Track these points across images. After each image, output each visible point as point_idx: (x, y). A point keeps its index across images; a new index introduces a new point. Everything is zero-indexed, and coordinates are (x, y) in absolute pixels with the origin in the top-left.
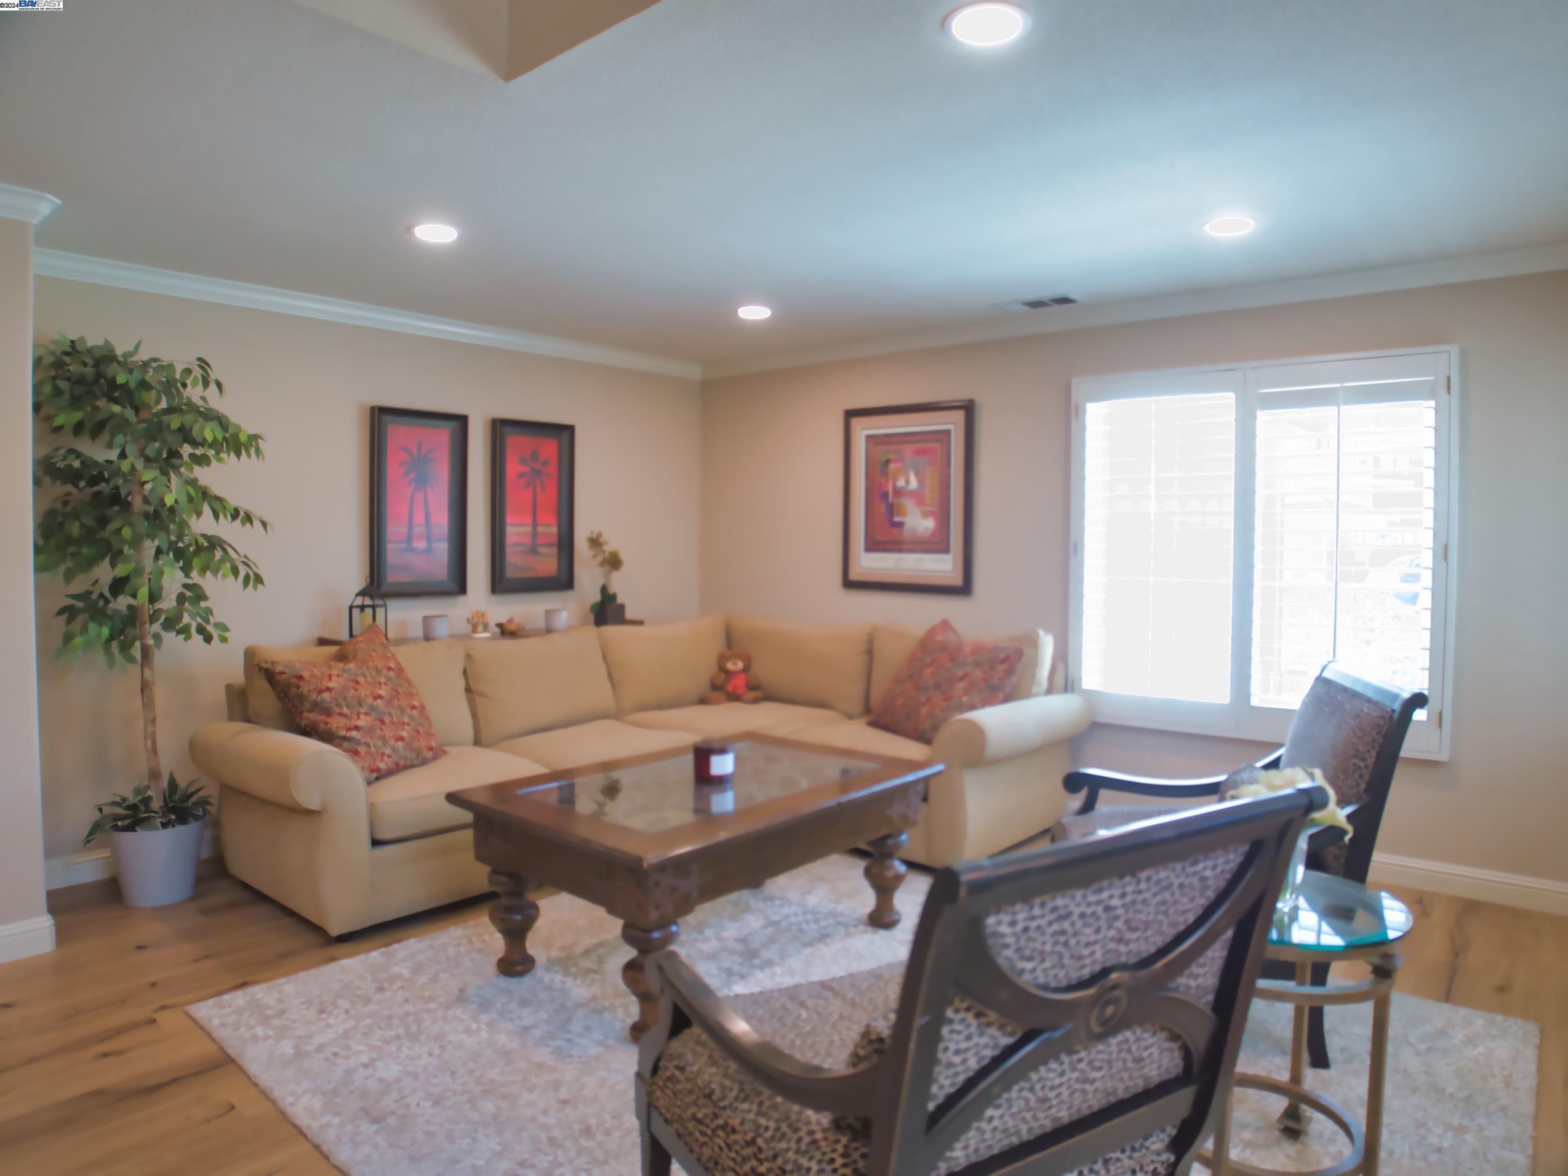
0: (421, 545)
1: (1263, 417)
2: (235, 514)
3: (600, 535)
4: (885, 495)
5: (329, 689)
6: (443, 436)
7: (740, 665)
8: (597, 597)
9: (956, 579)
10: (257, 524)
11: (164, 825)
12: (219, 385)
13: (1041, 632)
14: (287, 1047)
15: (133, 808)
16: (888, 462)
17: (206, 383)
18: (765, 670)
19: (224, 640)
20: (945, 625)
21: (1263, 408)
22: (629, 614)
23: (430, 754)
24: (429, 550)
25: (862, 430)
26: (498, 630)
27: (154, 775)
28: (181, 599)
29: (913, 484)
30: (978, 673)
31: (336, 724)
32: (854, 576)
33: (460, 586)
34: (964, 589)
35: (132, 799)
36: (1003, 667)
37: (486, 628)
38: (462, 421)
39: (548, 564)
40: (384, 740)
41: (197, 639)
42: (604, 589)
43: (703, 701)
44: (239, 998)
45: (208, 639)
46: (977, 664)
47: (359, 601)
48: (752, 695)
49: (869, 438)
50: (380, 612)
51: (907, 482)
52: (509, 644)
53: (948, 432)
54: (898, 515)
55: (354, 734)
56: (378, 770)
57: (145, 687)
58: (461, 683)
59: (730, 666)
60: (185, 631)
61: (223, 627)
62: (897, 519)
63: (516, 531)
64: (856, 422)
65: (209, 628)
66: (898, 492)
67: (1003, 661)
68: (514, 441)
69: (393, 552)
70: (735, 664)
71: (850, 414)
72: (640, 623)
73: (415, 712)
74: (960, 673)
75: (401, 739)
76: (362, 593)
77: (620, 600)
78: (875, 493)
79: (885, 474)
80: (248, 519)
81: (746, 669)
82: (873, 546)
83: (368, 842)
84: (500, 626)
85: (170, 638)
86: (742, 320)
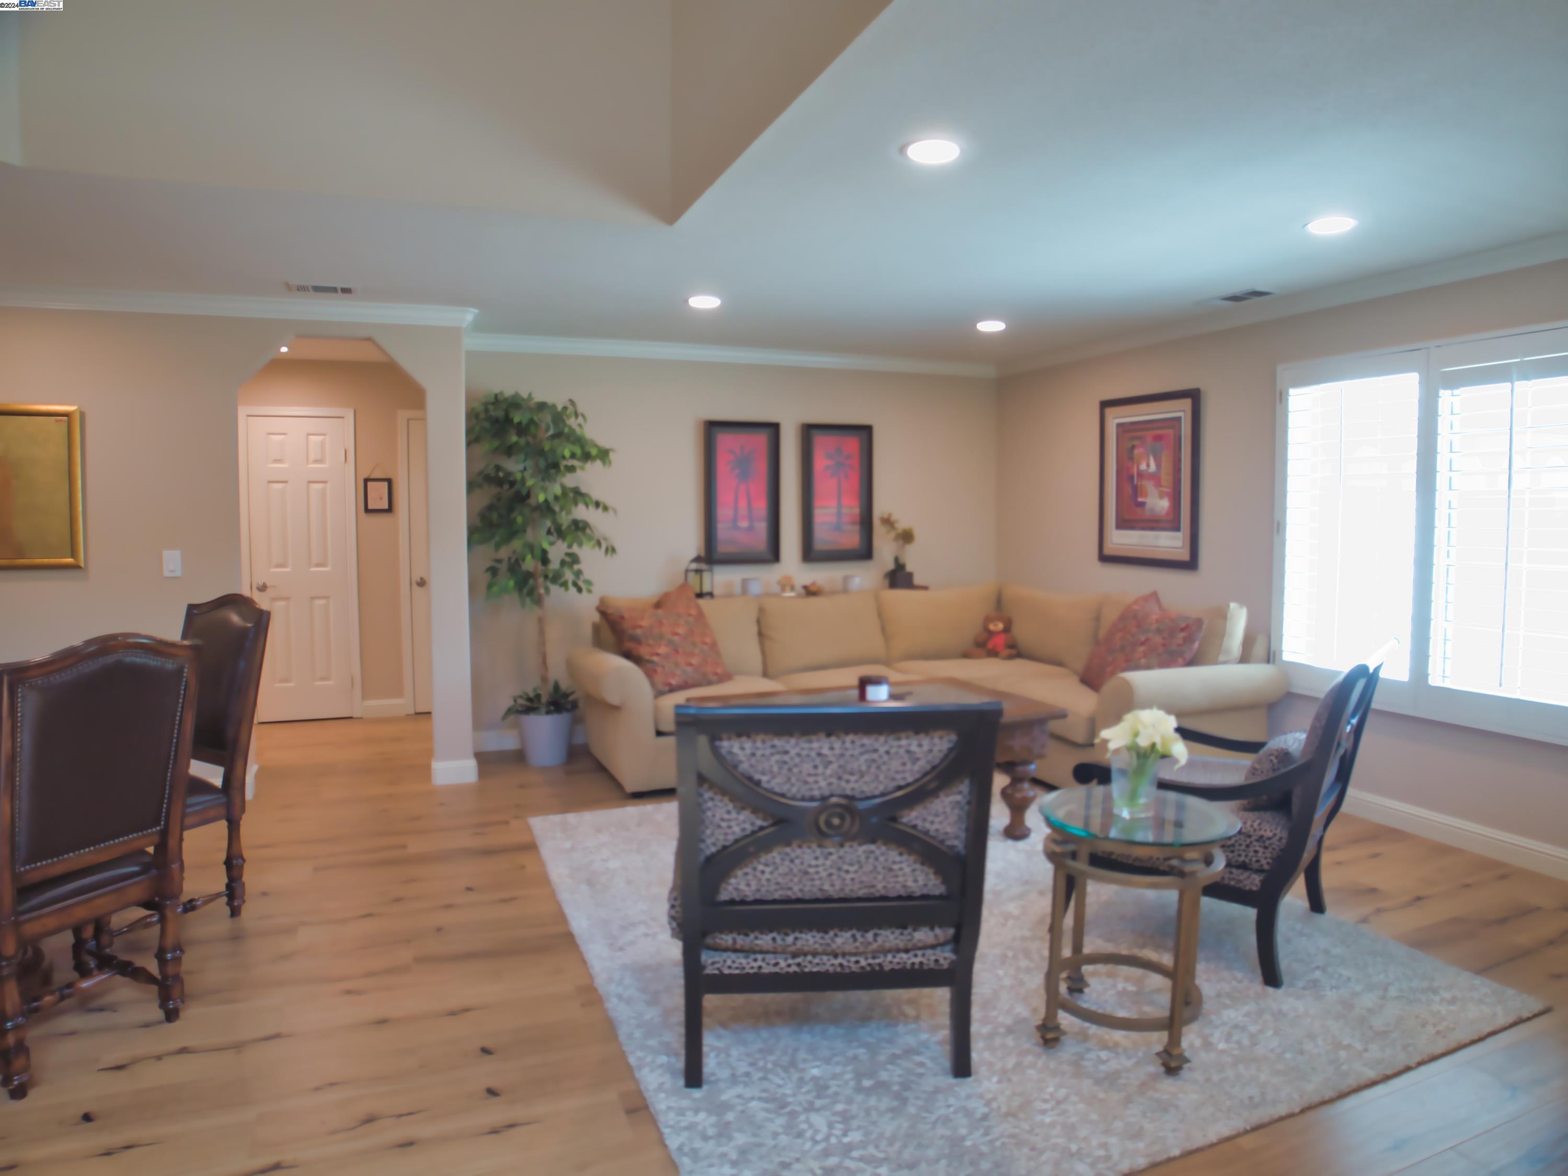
0: (744, 524)
1: (1445, 396)
2: (597, 504)
3: (890, 515)
4: (1132, 478)
5: (640, 627)
6: (761, 439)
7: (1000, 626)
8: (891, 566)
9: (1184, 555)
10: (611, 511)
11: (548, 712)
12: (583, 416)
13: (1233, 605)
14: (568, 845)
15: (530, 700)
16: (1133, 447)
17: (576, 415)
18: (1023, 632)
19: (589, 591)
20: (1154, 595)
21: (1445, 388)
22: (917, 580)
23: (714, 678)
24: (751, 528)
25: (1116, 417)
26: (803, 591)
27: (544, 679)
28: (563, 563)
29: (1153, 467)
30: (1158, 639)
31: (644, 651)
32: (1108, 551)
33: (774, 554)
34: (1190, 564)
35: (532, 695)
36: (1183, 634)
37: (792, 588)
38: (774, 428)
39: (851, 538)
40: (677, 664)
41: (573, 590)
42: (897, 560)
43: (966, 655)
44: (557, 818)
45: (580, 590)
46: (1159, 631)
47: (694, 566)
48: (1008, 652)
49: (1119, 426)
50: (706, 576)
51: (1148, 465)
52: (813, 600)
53: (1179, 419)
54: (1141, 496)
55: (655, 658)
56: (670, 685)
57: (541, 621)
58: (754, 629)
59: (992, 627)
60: (564, 585)
61: (588, 583)
62: (1140, 499)
63: (824, 515)
64: (1110, 412)
65: (581, 584)
66: (1141, 475)
67: (1183, 630)
68: (821, 443)
69: (723, 530)
70: (996, 625)
71: (1105, 404)
72: (925, 588)
73: (705, 648)
74: (1143, 638)
75: (690, 664)
76: (697, 559)
77: (909, 568)
78: (1124, 475)
79: (1131, 458)
80: (606, 508)
81: (1007, 630)
82: (1123, 523)
83: (652, 733)
84: (805, 587)
85: (555, 589)
86: (979, 331)
